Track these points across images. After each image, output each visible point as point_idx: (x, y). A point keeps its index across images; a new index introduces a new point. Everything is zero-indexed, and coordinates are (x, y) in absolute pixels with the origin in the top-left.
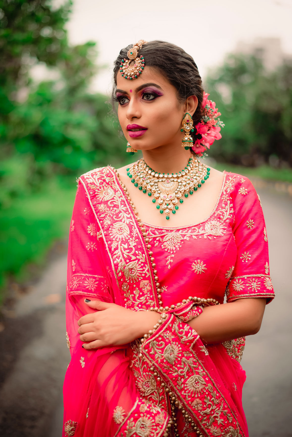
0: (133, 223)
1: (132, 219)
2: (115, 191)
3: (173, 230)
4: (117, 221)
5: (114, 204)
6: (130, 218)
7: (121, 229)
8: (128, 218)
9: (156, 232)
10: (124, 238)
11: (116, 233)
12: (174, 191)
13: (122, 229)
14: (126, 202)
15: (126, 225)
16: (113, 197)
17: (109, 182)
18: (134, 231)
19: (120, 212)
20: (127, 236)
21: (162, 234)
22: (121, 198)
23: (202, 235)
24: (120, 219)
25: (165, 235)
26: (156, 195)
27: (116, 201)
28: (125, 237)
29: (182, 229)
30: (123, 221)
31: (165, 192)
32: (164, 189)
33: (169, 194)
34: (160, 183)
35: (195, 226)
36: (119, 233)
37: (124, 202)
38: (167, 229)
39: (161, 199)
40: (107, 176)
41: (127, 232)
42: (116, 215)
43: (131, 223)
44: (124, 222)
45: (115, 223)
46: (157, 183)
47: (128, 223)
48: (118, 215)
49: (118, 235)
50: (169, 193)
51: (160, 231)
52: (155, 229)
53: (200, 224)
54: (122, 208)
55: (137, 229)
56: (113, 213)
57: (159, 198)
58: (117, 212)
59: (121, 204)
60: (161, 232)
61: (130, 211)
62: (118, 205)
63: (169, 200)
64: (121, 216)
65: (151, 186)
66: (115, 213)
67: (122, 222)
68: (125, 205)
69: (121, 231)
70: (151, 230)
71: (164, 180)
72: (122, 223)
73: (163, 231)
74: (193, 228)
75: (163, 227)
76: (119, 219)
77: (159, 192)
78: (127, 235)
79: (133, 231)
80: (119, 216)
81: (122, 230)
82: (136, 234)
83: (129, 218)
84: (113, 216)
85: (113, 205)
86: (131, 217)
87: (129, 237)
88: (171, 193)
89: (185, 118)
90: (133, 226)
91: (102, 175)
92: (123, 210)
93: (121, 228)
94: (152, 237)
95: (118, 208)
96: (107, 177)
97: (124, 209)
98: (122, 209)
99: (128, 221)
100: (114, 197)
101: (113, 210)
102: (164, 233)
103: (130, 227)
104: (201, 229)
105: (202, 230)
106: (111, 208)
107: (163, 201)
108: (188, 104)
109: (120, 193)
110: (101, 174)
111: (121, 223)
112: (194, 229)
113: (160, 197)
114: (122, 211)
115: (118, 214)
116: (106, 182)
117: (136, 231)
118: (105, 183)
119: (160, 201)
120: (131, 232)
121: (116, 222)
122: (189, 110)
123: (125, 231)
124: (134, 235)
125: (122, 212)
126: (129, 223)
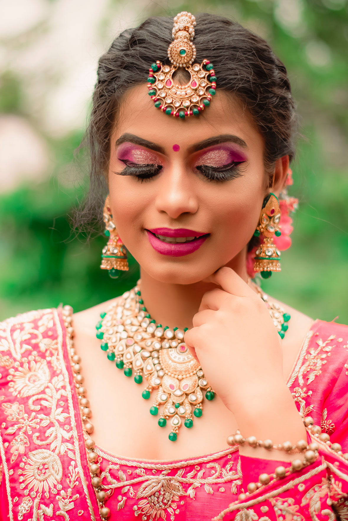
0: (74, 453)
1: (73, 443)
2: (54, 374)
3: (163, 471)
4: (40, 447)
5: (41, 405)
6: (71, 440)
7: (43, 468)
8: (64, 441)
9: (121, 474)
10: (46, 489)
11: (33, 476)
12: (195, 372)
13: (46, 467)
14: (70, 401)
15: (58, 457)
16: (42, 389)
17: (46, 350)
18: (72, 474)
19: (51, 425)
20: (55, 486)
21: (134, 478)
22: (62, 392)
23: (229, 484)
24: (48, 441)
25: (143, 482)
26: (154, 381)
27: (49, 399)
28: (50, 489)
29: (183, 468)
30: (52, 447)
31: (175, 373)
32: (173, 366)
33: (183, 379)
34: (165, 351)
35: (214, 461)
36: (38, 477)
37: (66, 401)
38: (146, 467)
39: (164, 392)
40: (45, 335)
41: (55, 475)
42: (40, 431)
43: (70, 454)
44: (53, 451)
45: (34, 452)
46: (158, 351)
47: (62, 453)
48: (45, 433)
49: (35, 481)
50: (184, 376)
51: (130, 471)
52: (121, 466)
53: (227, 455)
54: (58, 415)
55: (80, 469)
56: (34, 425)
57: (161, 388)
58: (45, 423)
59: (58, 406)
60: (132, 473)
61: (73, 423)
62: (51, 408)
63: (182, 395)
64: (51, 435)
65: (144, 359)
66: (38, 427)
67: (49, 449)
68: (66, 409)
69: (43, 471)
70: (110, 470)
71: (174, 344)
72: (50, 452)
73: (138, 471)
74: (208, 466)
75: (138, 462)
76: (44, 443)
77: (161, 373)
78: (56, 483)
79: (70, 474)
80: (47, 435)
81: (46, 469)
82: (77, 480)
83: (67, 441)
84: (33, 433)
85: (38, 408)
86: (72, 437)
87: (60, 487)
88: (188, 375)
90: (73, 460)
91: (35, 332)
92: (58, 421)
93: (44, 465)
94: (110, 486)
95: (48, 414)
96: (44, 337)
97: (62, 418)
98: (58, 417)
99: (63, 448)
100: (48, 387)
101: (37, 418)
102: (139, 476)
103: (65, 462)
104: (228, 469)
105: (231, 470)
106: (33, 414)
107: (167, 395)
109: (63, 379)
110: (33, 328)
111: (46, 453)
112: (213, 468)
113: (161, 386)
114: (57, 424)
115: (46, 428)
116: (39, 352)
117: (78, 473)
118: (35, 353)
119: (160, 396)
120: (65, 475)
121: (36, 449)
123: (53, 472)
124: (72, 483)
125: (54, 426)
126: (66, 452)
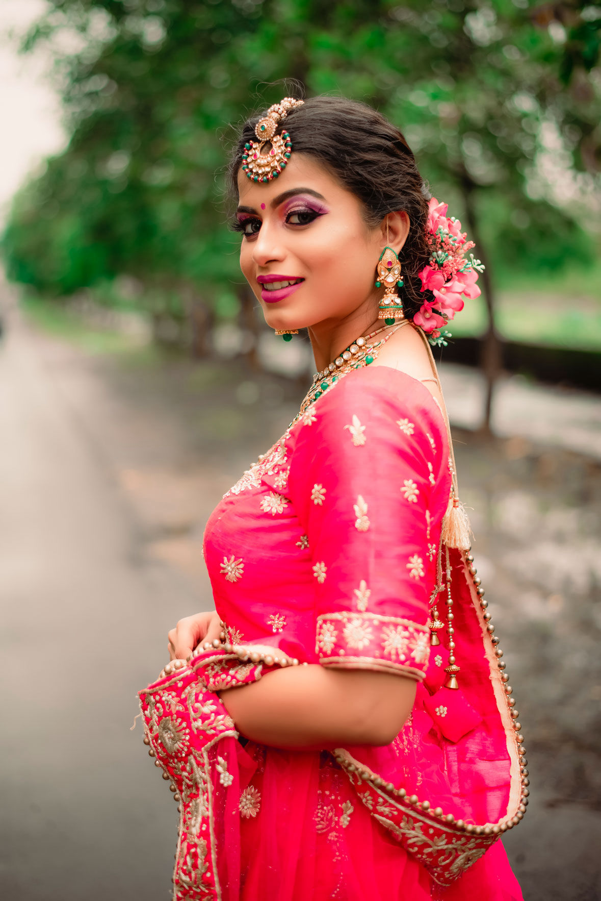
89: (384, 258)
108: (388, 229)
122: (392, 241)
